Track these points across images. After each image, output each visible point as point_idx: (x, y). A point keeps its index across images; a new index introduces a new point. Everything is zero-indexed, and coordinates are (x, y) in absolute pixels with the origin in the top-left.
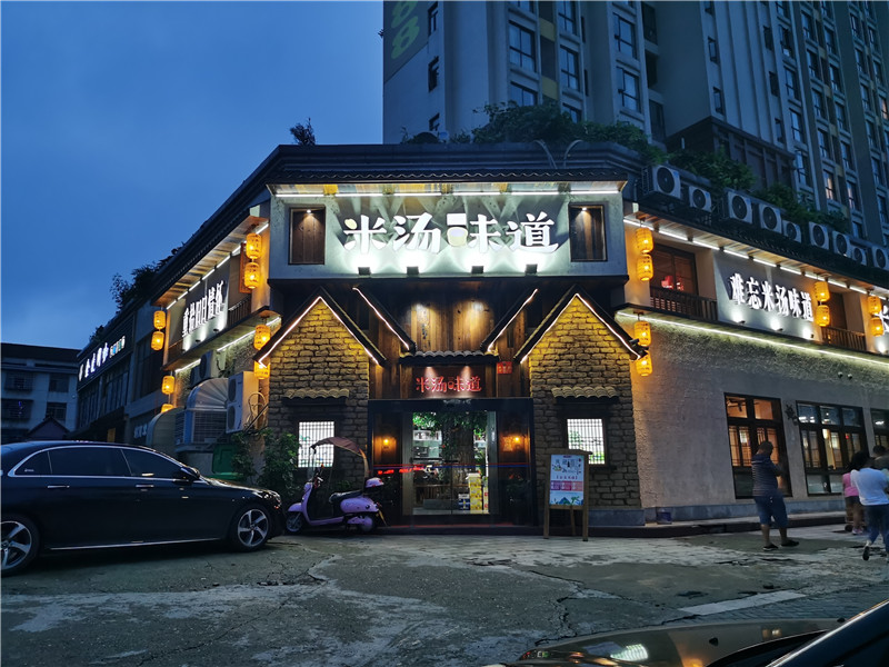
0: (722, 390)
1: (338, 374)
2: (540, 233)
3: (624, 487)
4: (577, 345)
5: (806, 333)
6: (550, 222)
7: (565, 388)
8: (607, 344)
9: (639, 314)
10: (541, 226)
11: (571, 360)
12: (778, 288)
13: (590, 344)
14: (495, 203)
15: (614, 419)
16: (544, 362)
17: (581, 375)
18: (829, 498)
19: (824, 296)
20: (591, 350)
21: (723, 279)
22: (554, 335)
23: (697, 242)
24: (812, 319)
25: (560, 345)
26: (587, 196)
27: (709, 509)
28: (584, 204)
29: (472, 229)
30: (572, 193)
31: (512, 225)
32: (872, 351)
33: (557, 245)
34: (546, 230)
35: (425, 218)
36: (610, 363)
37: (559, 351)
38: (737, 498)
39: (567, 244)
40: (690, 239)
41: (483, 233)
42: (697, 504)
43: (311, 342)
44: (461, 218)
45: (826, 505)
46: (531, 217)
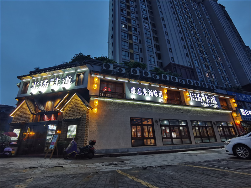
0: (129, 116)
1: (25, 118)
4: (75, 106)
5: (160, 100)
6: (71, 78)
7: (70, 117)
8: (82, 105)
9: (96, 98)
11: (73, 110)
12: (149, 90)
13: (78, 106)
14: (61, 75)
15: (80, 125)
16: (67, 111)
17: (74, 114)
18: (173, 146)
19: (166, 91)
20: (78, 107)
22: (70, 104)
23: (120, 80)
24: (162, 97)
25: (71, 107)
26: (81, 71)
27: (119, 150)
29: (55, 82)
30: (78, 70)
31: (63, 79)
32: (188, 105)
33: (72, 83)
34: (70, 80)
35: (47, 80)
36: (82, 110)
37: (70, 108)
38: (132, 146)
39: (75, 82)
41: (57, 82)
42: (115, 148)
43: (22, 111)
44: (53, 80)
45: (171, 148)
46: (67, 77)
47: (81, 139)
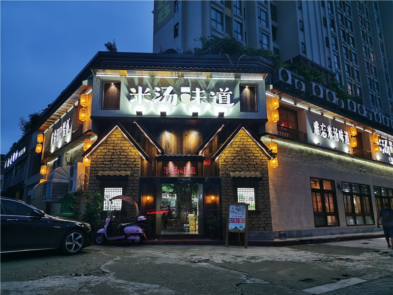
0: (309, 175)
1: (125, 164)
2: (225, 98)
3: (264, 221)
4: (242, 152)
5: (346, 150)
6: (231, 93)
7: (237, 173)
8: (257, 152)
9: (272, 138)
10: (226, 94)
11: (239, 159)
12: (334, 129)
13: (249, 152)
14: (204, 83)
15: (260, 188)
16: (227, 160)
17: (244, 166)
18: (356, 227)
19: (354, 133)
20: (249, 155)
21: (310, 123)
22: (232, 147)
23: (299, 105)
24: (349, 144)
25: (234, 152)
26: (249, 81)
27: (303, 232)
28: (247, 84)
29: (193, 95)
30: (241, 79)
31: (212, 93)
33: (234, 104)
34: (229, 96)
35: (170, 89)
36: (258, 161)
37: (234, 155)
38: (316, 226)
39: (239, 103)
40: (295, 104)
41: (198, 97)
42: (298, 230)
43: (112, 148)
44: (188, 90)
45: (354, 230)
46: (221, 90)
47: (265, 213)
